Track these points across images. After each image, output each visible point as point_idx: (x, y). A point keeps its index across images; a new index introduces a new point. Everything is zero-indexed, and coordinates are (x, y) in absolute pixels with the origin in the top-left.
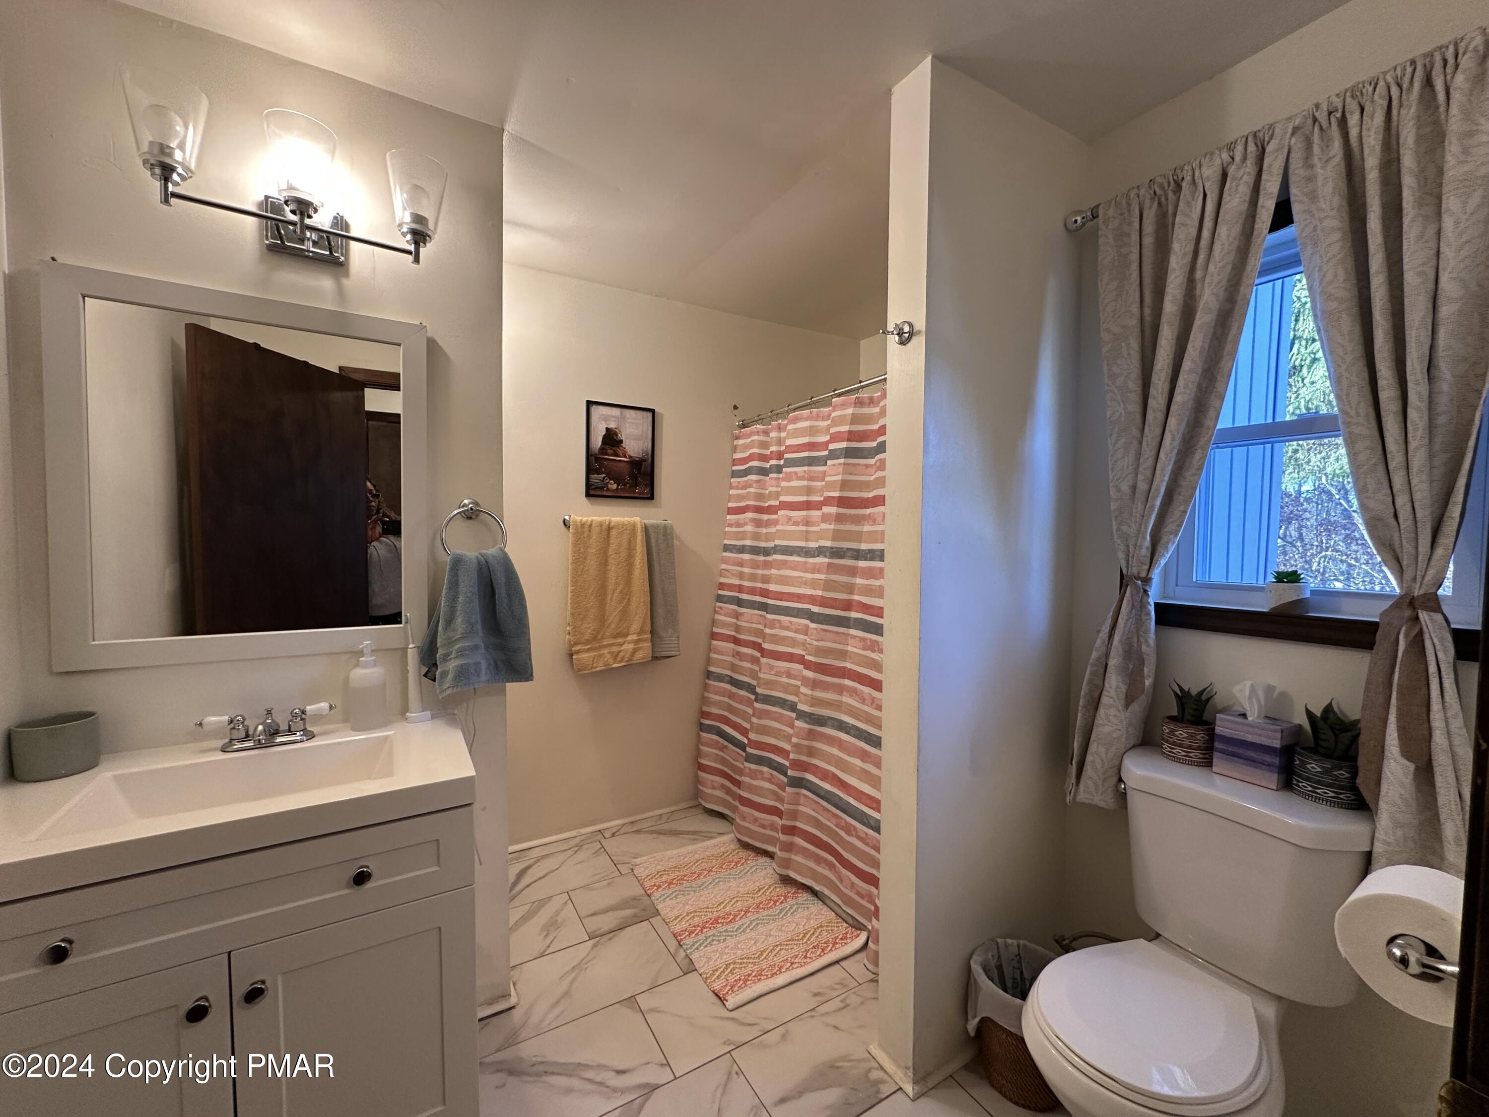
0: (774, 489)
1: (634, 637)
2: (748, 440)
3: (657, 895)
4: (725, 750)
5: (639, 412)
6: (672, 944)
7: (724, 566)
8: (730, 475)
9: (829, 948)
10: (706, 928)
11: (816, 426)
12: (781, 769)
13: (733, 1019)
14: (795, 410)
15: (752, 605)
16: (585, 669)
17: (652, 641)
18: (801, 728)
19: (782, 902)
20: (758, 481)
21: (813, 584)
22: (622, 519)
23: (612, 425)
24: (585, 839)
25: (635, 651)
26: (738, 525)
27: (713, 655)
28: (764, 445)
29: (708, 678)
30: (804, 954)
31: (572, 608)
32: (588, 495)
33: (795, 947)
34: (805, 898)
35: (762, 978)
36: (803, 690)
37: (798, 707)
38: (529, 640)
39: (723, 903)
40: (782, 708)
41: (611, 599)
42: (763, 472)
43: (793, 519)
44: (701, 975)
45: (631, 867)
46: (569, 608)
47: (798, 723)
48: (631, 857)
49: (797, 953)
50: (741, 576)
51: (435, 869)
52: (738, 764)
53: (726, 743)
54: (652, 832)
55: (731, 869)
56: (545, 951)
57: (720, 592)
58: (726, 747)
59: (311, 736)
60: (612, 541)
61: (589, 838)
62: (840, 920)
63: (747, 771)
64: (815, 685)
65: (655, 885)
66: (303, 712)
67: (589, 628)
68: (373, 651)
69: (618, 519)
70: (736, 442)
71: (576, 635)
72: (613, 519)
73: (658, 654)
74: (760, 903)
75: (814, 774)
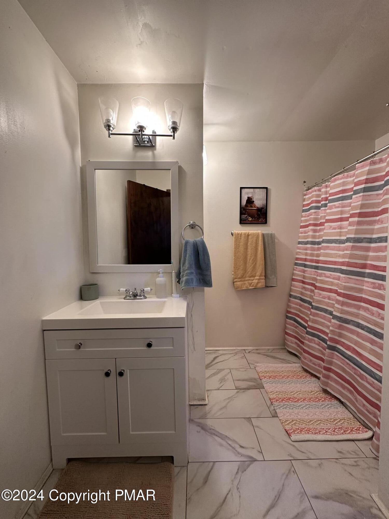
0: (323, 215)
1: (258, 278)
2: (310, 195)
3: (264, 380)
4: (297, 328)
5: (261, 189)
6: (269, 403)
7: (298, 251)
8: (302, 212)
9: (348, 432)
10: (284, 400)
11: (347, 181)
12: (324, 341)
13: (294, 446)
14: (334, 176)
15: (311, 267)
16: (238, 288)
17: (265, 279)
18: (335, 323)
19: (323, 401)
20: (315, 212)
21: (344, 256)
22: (254, 232)
23: (250, 196)
24: (238, 352)
25: (258, 283)
26: (305, 232)
27: (292, 288)
28: (318, 196)
29: (290, 297)
30: (334, 429)
31: (234, 265)
32: (241, 223)
33: (329, 424)
34: (336, 403)
35: (310, 432)
36: (336, 305)
37: (333, 313)
38: (211, 272)
39: (293, 392)
40: (325, 313)
41: (249, 262)
42: (318, 208)
43: (333, 227)
44: (280, 420)
45: (255, 366)
46: (233, 265)
47: (333, 321)
48: (255, 362)
49: (330, 428)
50: (306, 254)
51: (172, 348)
52: (303, 335)
53: (298, 325)
54: (264, 355)
55: (298, 379)
56: (219, 388)
57: (296, 261)
58: (298, 327)
59: (146, 298)
60: (249, 240)
61: (240, 351)
62: (356, 420)
63: (307, 338)
64: (343, 304)
65: (263, 376)
66: (144, 290)
67: (240, 273)
68: (163, 273)
69: (252, 231)
70: (304, 197)
71: (235, 275)
72: (250, 231)
73: (268, 285)
74: (311, 398)
75: (342, 346)
